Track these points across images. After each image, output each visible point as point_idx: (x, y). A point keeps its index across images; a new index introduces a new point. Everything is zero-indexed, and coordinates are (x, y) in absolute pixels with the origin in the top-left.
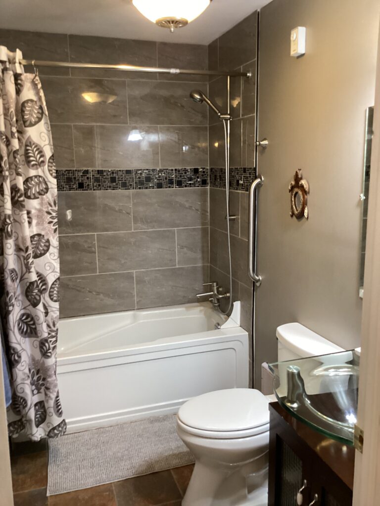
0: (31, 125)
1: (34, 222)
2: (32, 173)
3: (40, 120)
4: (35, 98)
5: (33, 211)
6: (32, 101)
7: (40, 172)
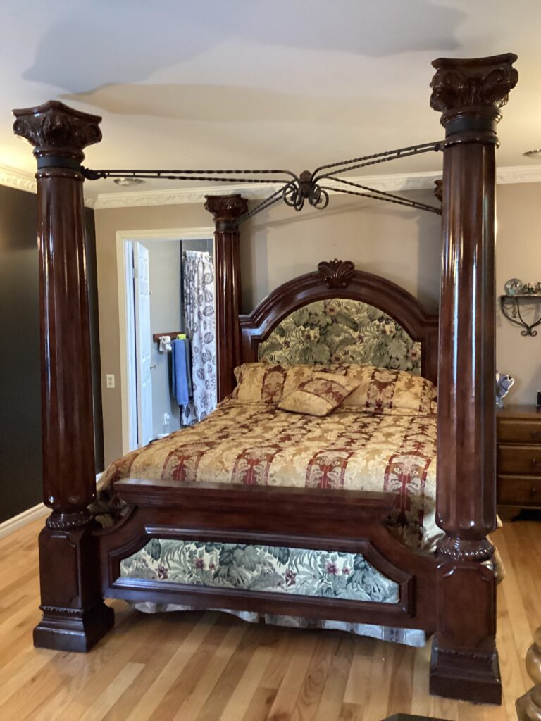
0: (208, 284)
1: (208, 327)
2: (208, 304)
3: (212, 281)
4: (210, 272)
5: (208, 322)
6: (209, 274)
7: (211, 304)
